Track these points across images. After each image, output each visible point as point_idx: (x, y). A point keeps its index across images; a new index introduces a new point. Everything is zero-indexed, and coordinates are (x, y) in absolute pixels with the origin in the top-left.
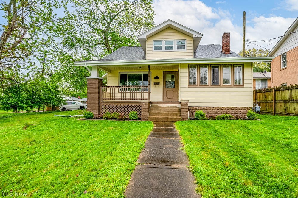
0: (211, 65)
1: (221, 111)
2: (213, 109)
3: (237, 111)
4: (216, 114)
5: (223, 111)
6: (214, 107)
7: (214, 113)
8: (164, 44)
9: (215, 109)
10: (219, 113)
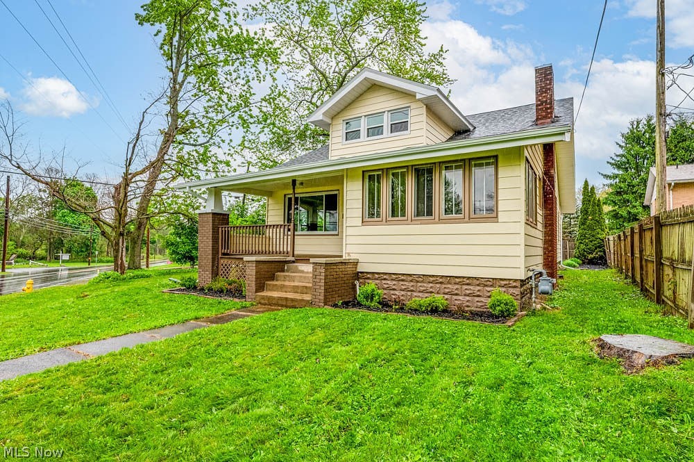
0: (412, 166)
1: (438, 286)
2: (418, 282)
3: (479, 288)
4: (426, 295)
5: (444, 286)
6: (419, 276)
7: (419, 292)
8: (363, 126)
9: (422, 282)
10: (431, 292)
